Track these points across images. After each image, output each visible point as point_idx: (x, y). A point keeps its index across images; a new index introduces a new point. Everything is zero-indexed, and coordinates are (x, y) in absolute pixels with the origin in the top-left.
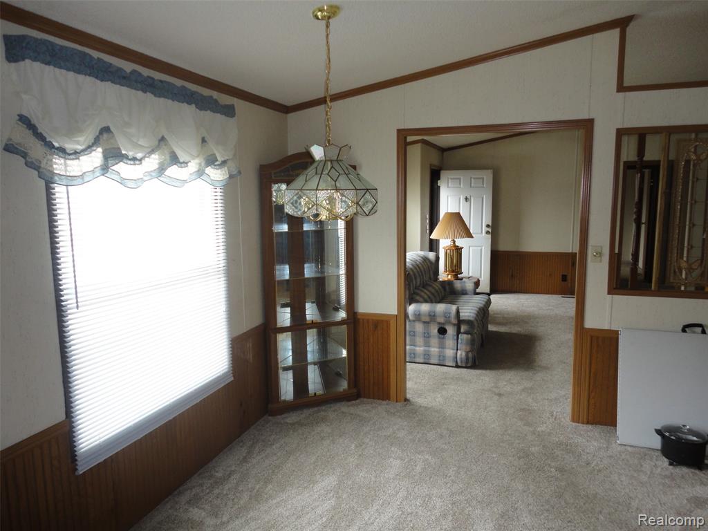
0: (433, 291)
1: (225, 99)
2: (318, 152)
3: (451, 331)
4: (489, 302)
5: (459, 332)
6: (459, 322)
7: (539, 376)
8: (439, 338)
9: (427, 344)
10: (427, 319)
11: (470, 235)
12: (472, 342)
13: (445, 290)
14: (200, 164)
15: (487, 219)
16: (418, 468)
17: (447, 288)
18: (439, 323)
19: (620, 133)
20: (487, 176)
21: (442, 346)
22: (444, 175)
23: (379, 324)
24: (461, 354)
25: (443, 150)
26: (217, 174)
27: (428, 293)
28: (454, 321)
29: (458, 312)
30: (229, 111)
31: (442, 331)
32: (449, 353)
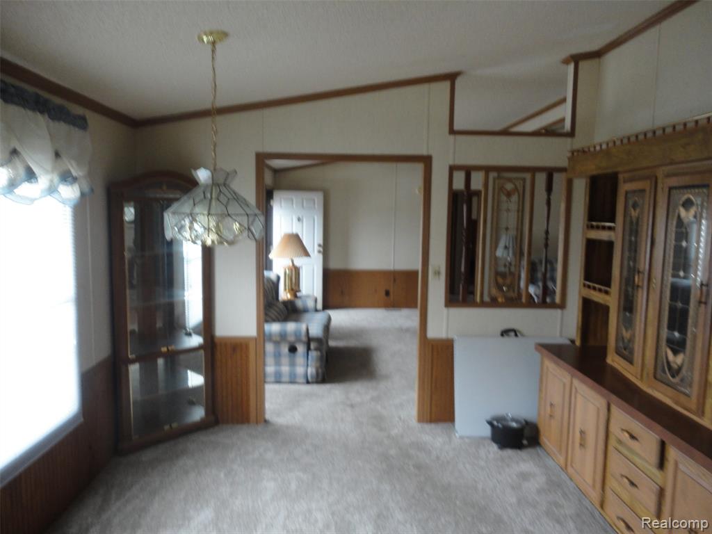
0: (277, 310)
1: (78, 110)
2: (203, 175)
3: (301, 349)
4: (329, 319)
5: (309, 349)
6: (309, 340)
7: (383, 385)
8: (290, 357)
9: (278, 363)
10: (278, 339)
11: (307, 254)
12: (321, 359)
13: (287, 309)
14: (51, 181)
15: (319, 238)
16: (293, 486)
17: (289, 307)
18: (290, 342)
19: (452, 169)
20: (318, 198)
21: (293, 364)
22: (277, 196)
23: (238, 346)
24: (311, 371)
25: (276, 172)
26: (70, 193)
27: (274, 312)
28: (304, 338)
29: (308, 330)
30: (81, 123)
31: (293, 350)
32: (300, 370)
